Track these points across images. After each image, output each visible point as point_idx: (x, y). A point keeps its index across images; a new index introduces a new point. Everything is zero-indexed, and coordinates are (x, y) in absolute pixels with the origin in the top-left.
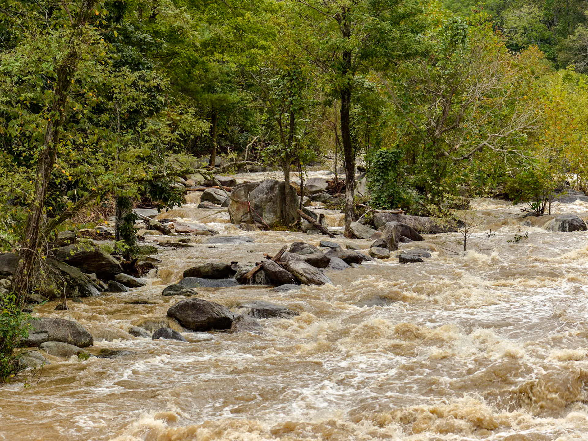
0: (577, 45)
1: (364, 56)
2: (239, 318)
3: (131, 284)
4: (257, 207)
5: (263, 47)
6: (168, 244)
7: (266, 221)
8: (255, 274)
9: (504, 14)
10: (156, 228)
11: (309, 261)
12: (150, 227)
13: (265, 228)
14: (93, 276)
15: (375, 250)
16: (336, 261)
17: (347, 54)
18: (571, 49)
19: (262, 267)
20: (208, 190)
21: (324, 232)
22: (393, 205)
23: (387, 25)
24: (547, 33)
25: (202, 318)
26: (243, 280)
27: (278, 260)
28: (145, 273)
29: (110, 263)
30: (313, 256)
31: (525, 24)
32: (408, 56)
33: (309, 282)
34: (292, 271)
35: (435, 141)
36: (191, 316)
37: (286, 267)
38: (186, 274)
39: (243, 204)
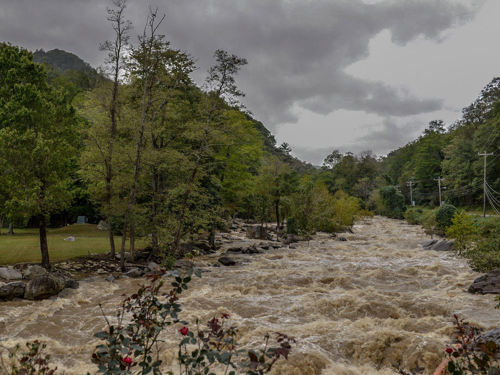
0: (356, 189)
1: (282, 192)
2: (237, 262)
3: (213, 253)
4: (254, 233)
5: (250, 189)
6: (227, 242)
7: (256, 237)
8: (247, 250)
9: (336, 180)
10: (225, 238)
11: (262, 248)
12: (223, 238)
13: (256, 239)
14: (203, 250)
15: (283, 245)
16: (271, 247)
17: (278, 191)
18: (354, 191)
19: (248, 249)
20: (243, 228)
21: (271, 240)
22: (292, 233)
23: (288, 183)
24: (348, 186)
25: (227, 262)
26: (244, 252)
27: (253, 247)
28: (217, 250)
29: (208, 247)
30: (264, 246)
31: (341, 183)
32: (294, 192)
33: (261, 253)
34: (257, 250)
35: (304, 215)
36: (224, 261)
37: (255, 249)
38: (228, 250)
39: (250, 232)
